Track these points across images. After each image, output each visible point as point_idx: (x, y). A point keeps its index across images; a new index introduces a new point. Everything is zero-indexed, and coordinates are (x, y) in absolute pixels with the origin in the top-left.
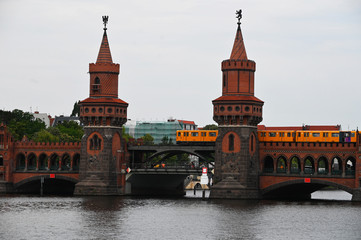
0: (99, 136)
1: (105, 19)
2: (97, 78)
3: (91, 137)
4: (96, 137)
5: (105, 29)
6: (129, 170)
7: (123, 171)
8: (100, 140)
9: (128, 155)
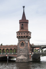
0: (24, 42)
1: (24, 7)
2: (22, 24)
3: (21, 42)
4: (22, 42)
5: (24, 10)
6: (33, 53)
7: (31, 53)
8: (24, 44)
9: (31, 48)
